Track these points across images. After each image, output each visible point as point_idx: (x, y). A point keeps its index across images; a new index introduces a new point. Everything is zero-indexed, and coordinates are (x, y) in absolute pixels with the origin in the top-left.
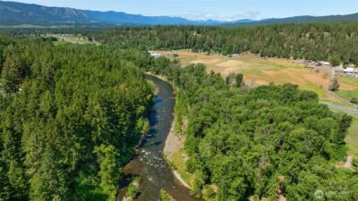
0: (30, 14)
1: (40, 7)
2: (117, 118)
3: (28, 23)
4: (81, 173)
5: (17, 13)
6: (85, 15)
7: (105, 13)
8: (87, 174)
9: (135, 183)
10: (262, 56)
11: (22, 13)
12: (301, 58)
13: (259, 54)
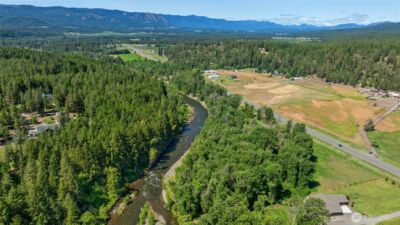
0: (112, 20)
1: (122, 12)
2: (131, 147)
3: (109, 30)
4: (96, 183)
5: (100, 20)
6: (164, 20)
7: (186, 18)
8: (100, 184)
9: (133, 196)
10: (327, 81)
11: (105, 20)
12: (371, 86)
13: (324, 79)
